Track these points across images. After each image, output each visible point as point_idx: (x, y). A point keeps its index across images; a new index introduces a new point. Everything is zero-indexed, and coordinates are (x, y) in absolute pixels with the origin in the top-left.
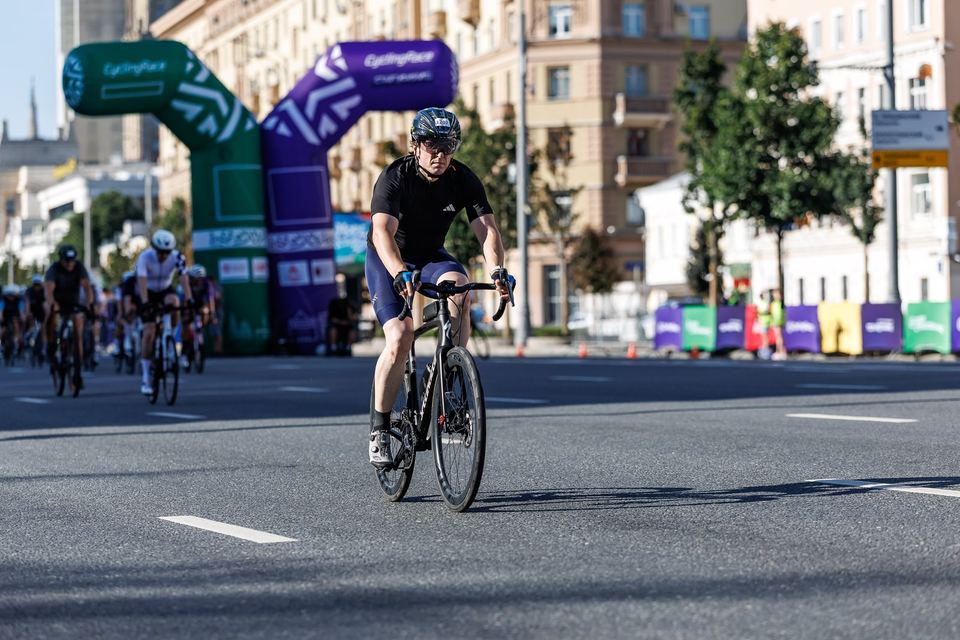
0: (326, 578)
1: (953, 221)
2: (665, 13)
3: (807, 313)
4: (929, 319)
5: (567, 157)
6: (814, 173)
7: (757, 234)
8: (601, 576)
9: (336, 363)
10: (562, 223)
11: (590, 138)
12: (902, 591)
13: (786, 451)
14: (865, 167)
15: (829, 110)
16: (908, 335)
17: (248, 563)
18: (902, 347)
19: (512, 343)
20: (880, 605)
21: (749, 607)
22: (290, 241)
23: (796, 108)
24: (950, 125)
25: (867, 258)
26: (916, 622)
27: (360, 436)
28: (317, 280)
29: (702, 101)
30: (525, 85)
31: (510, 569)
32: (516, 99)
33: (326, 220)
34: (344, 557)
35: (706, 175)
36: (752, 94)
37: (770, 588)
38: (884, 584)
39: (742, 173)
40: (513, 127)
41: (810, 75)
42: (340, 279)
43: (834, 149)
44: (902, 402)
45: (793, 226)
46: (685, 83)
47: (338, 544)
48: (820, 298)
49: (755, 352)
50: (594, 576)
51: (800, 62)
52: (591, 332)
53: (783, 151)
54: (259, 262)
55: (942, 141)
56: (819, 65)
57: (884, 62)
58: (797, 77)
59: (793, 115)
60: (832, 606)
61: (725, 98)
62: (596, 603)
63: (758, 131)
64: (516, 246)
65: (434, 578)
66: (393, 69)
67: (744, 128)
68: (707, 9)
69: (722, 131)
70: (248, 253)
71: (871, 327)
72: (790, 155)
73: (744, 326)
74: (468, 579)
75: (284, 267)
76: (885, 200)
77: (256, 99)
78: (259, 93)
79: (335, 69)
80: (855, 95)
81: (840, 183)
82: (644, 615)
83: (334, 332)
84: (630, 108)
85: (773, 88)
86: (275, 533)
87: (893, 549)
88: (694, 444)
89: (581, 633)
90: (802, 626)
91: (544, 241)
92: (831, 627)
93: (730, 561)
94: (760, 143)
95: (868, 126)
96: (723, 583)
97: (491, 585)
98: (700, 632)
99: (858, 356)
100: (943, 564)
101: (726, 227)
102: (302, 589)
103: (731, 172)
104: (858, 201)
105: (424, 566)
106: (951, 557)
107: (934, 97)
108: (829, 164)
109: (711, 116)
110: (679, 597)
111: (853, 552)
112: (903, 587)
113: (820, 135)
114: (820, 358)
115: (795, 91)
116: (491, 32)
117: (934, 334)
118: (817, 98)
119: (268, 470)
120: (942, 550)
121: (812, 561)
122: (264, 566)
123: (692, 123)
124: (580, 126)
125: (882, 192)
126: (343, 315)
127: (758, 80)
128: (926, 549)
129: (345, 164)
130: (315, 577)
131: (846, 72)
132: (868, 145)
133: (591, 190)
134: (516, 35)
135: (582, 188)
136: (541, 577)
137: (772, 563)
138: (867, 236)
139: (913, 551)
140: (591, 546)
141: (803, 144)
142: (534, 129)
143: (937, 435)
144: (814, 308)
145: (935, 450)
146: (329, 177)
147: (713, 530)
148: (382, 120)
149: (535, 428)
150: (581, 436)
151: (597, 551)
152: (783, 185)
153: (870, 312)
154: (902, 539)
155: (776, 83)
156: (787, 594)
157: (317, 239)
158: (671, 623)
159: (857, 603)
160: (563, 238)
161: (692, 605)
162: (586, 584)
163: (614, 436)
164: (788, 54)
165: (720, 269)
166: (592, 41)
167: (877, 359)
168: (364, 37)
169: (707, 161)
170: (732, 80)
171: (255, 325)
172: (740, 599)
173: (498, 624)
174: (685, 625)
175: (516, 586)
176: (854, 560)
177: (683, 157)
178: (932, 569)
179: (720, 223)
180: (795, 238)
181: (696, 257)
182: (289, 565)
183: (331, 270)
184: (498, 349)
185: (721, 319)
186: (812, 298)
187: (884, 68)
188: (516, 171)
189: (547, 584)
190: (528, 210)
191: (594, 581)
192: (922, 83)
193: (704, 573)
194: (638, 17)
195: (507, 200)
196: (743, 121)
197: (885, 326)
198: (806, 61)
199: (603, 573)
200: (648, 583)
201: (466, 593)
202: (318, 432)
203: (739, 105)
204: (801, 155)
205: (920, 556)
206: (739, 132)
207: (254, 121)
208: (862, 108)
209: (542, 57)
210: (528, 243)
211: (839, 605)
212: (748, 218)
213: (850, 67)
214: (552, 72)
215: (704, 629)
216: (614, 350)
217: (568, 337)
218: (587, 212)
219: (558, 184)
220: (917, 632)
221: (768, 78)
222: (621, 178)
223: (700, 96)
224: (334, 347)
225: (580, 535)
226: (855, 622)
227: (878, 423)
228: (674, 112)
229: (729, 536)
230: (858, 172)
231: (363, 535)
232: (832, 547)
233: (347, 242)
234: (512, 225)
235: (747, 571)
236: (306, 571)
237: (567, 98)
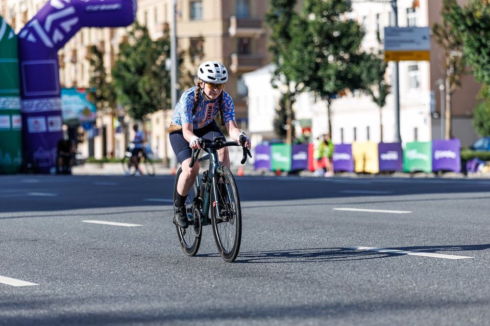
0: (55, 307)
1: (433, 94)
3: (345, 148)
4: (419, 151)
5: (201, 54)
6: (350, 64)
7: (315, 101)
8: (222, 305)
9: (62, 179)
11: (215, 44)
12: (402, 313)
13: (333, 230)
14: (380, 61)
15: (358, 27)
16: (406, 161)
17: (8, 298)
18: (402, 169)
19: (168, 166)
20: (389, 321)
22: (35, 105)
23: (339, 26)
24: (431, 36)
25: (381, 116)
27: (76, 222)
28: (51, 129)
29: (283, 21)
30: (176, 12)
31: (167, 301)
32: (170, 20)
33: (57, 92)
34: (67, 294)
35: (284, 66)
36: (312, 17)
37: (324, 312)
38: (392, 308)
39: (307, 64)
40: (169, 37)
41: (347, 6)
42: (65, 128)
43: (361, 50)
44: (403, 201)
45: (337, 96)
46: (272, 11)
47: (63, 287)
48: (353, 138)
50: (217, 305)
53: (331, 50)
54: (16, 118)
55: (426, 45)
58: (338, 8)
59: (337, 30)
60: (361, 322)
61: (296, 18)
63: (316, 39)
64: (171, 108)
65: (121, 307)
66: (97, 2)
67: (307, 38)
69: (294, 39)
70: (10, 112)
71: (385, 157)
72: (336, 54)
73: (308, 156)
74: (141, 307)
75: (31, 121)
76: (392, 81)
77: (14, 20)
78: (15, 16)
79: (63, 2)
80: (374, 18)
81: (365, 70)
83: (61, 160)
84: (239, 25)
85: (325, 13)
86: (25, 280)
87: (397, 288)
88: (278, 226)
93: (299, 296)
94: (317, 46)
96: (295, 308)
99: (376, 174)
100: (427, 297)
101: (297, 97)
102: (41, 313)
103: (300, 63)
104: (376, 81)
105: (115, 299)
106: (432, 293)
107: (421, 19)
108: (357, 59)
109: (288, 30)
111: (373, 290)
112: (403, 311)
113: (353, 41)
114: (353, 175)
115: (338, 15)
117: (421, 160)
118: (351, 19)
119: (21, 243)
120: (426, 289)
121: (348, 295)
122: (18, 300)
123: (276, 35)
124: (209, 36)
125: (390, 76)
127: (316, 9)
128: (416, 288)
129: (67, 59)
130: (49, 306)
132: (382, 47)
136: (185, 306)
137: (324, 297)
138: (381, 102)
139: (409, 289)
140: (216, 287)
142: (182, 38)
143: (424, 221)
144: (350, 146)
145: (422, 229)
146: (58, 67)
147: (289, 278)
148: (90, 32)
151: (219, 290)
152: (331, 72)
153: (383, 148)
154: (402, 282)
155: (327, 10)
156: (334, 315)
157: (51, 104)
159: (375, 320)
161: (276, 322)
162: (213, 310)
165: (293, 122)
167: (388, 176)
169: (286, 58)
170: (300, 9)
171: (13, 156)
172: (305, 318)
175: (170, 311)
176: (374, 295)
177: (271, 55)
178: (420, 301)
179: (293, 94)
180: (338, 103)
181: (279, 115)
182: (33, 299)
183: (60, 122)
185: (294, 152)
186: (348, 140)
187: (391, 2)
188: (171, 64)
189: (189, 310)
190: (178, 86)
191: (217, 308)
192: (414, 11)
193: (283, 303)
195: (165, 81)
196: (307, 33)
197: (392, 156)
199: (224, 303)
200: (250, 309)
201: (140, 316)
202: (51, 220)
203: (304, 24)
204: (342, 54)
205: (413, 292)
206: (304, 39)
207: (13, 32)
208: (378, 25)
211: (364, 322)
212: (310, 91)
213: (371, 1)
214: (192, 4)
221: (321, 7)
222: (234, 68)
223: (281, 18)
224: (61, 169)
225: (209, 280)
227: (388, 214)
228: (265, 28)
229: (299, 281)
230: (376, 64)
231: (78, 281)
232: (361, 287)
233: (69, 106)
234: (169, 96)
235: (309, 302)
236: (44, 303)
237: (201, 19)
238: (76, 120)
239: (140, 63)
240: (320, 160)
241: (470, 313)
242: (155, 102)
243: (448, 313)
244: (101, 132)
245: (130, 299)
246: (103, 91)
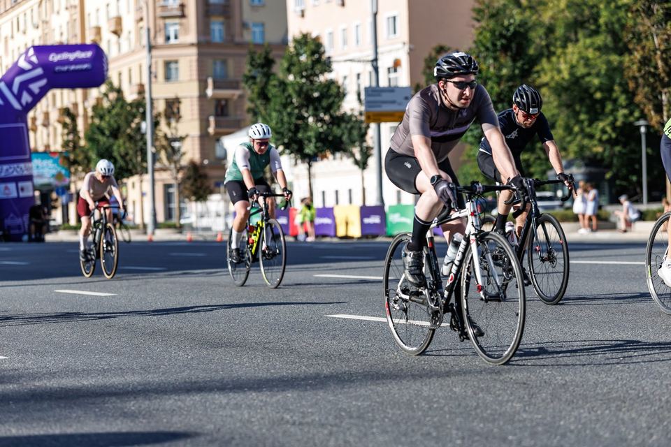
0: (26, 382)
2: (237, 28)
3: (327, 212)
4: (402, 215)
5: (177, 117)
6: (330, 126)
7: (296, 164)
8: (198, 377)
9: (35, 246)
10: (176, 158)
11: (192, 105)
12: (383, 383)
14: (361, 122)
15: (339, 87)
16: (389, 225)
18: (385, 233)
19: (145, 233)
20: (370, 392)
21: (289, 395)
22: (4, 170)
23: (319, 86)
25: (363, 178)
26: (392, 403)
27: (49, 292)
28: (22, 195)
29: (261, 82)
30: (150, 73)
31: (141, 374)
32: (145, 81)
33: (27, 157)
34: (37, 368)
36: (291, 78)
37: (303, 383)
38: (372, 379)
39: (286, 126)
40: (144, 98)
41: (327, 66)
42: (37, 193)
43: (342, 111)
45: (318, 159)
46: (250, 71)
47: (33, 360)
48: (334, 202)
49: (296, 237)
50: (193, 377)
51: (320, 57)
52: (194, 225)
53: (311, 112)
56: (332, 60)
57: (372, 57)
58: (318, 67)
59: (316, 90)
60: (340, 393)
61: (274, 79)
62: (194, 394)
63: (295, 100)
64: (147, 172)
65: (94, 380)
66: (67, 62)
67: (287, 99)
68: (263, 25)
69: (273, 100)
71: (367, 221)
72: (316, 116)
73: (288, 221)
74: (115, 380)
76: (373, 143)
79: (31, 62)
80: (355, 78)
81: (346, 132)
82: (224, 401)
83: (33, 227)
84: (216, 87)
85: (304, 74)
87: (378, 358)
89: (185, 413)
90: (322, 406)
91: (164, 169)
92: (340, 406)
94: (297, 108)
95: (363, 97)
96: (273, 380)
97: (129, 384)
98: (259, 411)
99: (359, 238)
102: (10, 388)
103: (279, 125)
104: (357, 144)
105: (87, 373)
107: (403, 79)
108: (339, 120)
109: (266, 91)
110: (246, 389)
111: (354, 360)
112: (384, 381)
113: (333, 102)
114: (335, 240)
115: (317, 75)
116: (129, 39)
117: (404, 224)
118: (331, 80)
121: (328, 365)
123: (255, 96)
124: (185, 98)
125: (372, 138)
126: (39, 217)
127: (294, 69)
129: (39, 122)
130: (18, 381)
131: (348, 63)
133: (193, 137)
134: (145, 41)
135: (187, 136)
136: (161, 378)
137: (304, 368)
138: (363, 165)
139: (390, 358)
140: (192, 358)
141: (323, 108)
142: (157, 99)
144: (332, 209)
146: (28, 130)
147: (268, 348)
148: (62, 94)
149: (158, 286)
150: (187, 290)
151: (195, 362)
152: (311, 134)
153: (365, 211)
154: (384, 351)
155: (306, 70)
156: (313, 387)
157: (21, 169)
158: (241, 405)
159: (356, 392)
160: (176, 167)
161: (254, 394)
162: (188, 383)
163: (207, 290)
164: (313, 53)
166: (192, 45)
167: (370, 240)
168: (49, 43)
169: (265, 120)
170: (279, 69)
172: (283, 391)
173: (133, 408)
174: (249, 407)
175: (145, 385)
176: (354, 365)
177: (249, 116)
178: (402, 370)
180: (318, 166)
183: (31, 188)
184: (136, 237)
186: (330, 203)
187: (372, 61)
188: (146, 126)
189: (165, 383)
190: (154, 150)
191: (193, 381)
192: (395, 71)
193: (262, 374)
194: (220, 30)
195: (140, 144)
196: (286, 94)
197: (375, 220)
198: (325, 57)
199: (200, 375)
200: (227, 381)
201: (114, 389)
202: (22, 290)
203: (283, 85)
204: (322, 115)
205: (395, 361)
206: (284, 101)
208: (359, 86)
209: (161, 55)
210: (154, 170)
211: (345, 393)
212: (290, 154)
213: (351, 60)
214: (167, 64)
215: (261, 409)
216: (208, 236)
217: (180, 229)
218: (191, 151)
219: (172, 134)
220: (392, 409)
221: (301, 68)
222: (211, 130)
223: (259, 79)
225: (185, 352)
226: (354, 403)
228: (244, 88)
229: (278, 351)
230: (357, 125)
231: (50, 354)
232: (340, 357)
233: (41, 171)
234: (144, 159)
235: (288, 373)
236: (13, 377)
237: (177, 80)
238: (49, 185)
239: (115, 126)
240: (303, 224)
241: (452, 383)
242: (130, 167)
243: (430, 382)
244: (75, 196)
245: (104, 372)
246: (77, 155)
